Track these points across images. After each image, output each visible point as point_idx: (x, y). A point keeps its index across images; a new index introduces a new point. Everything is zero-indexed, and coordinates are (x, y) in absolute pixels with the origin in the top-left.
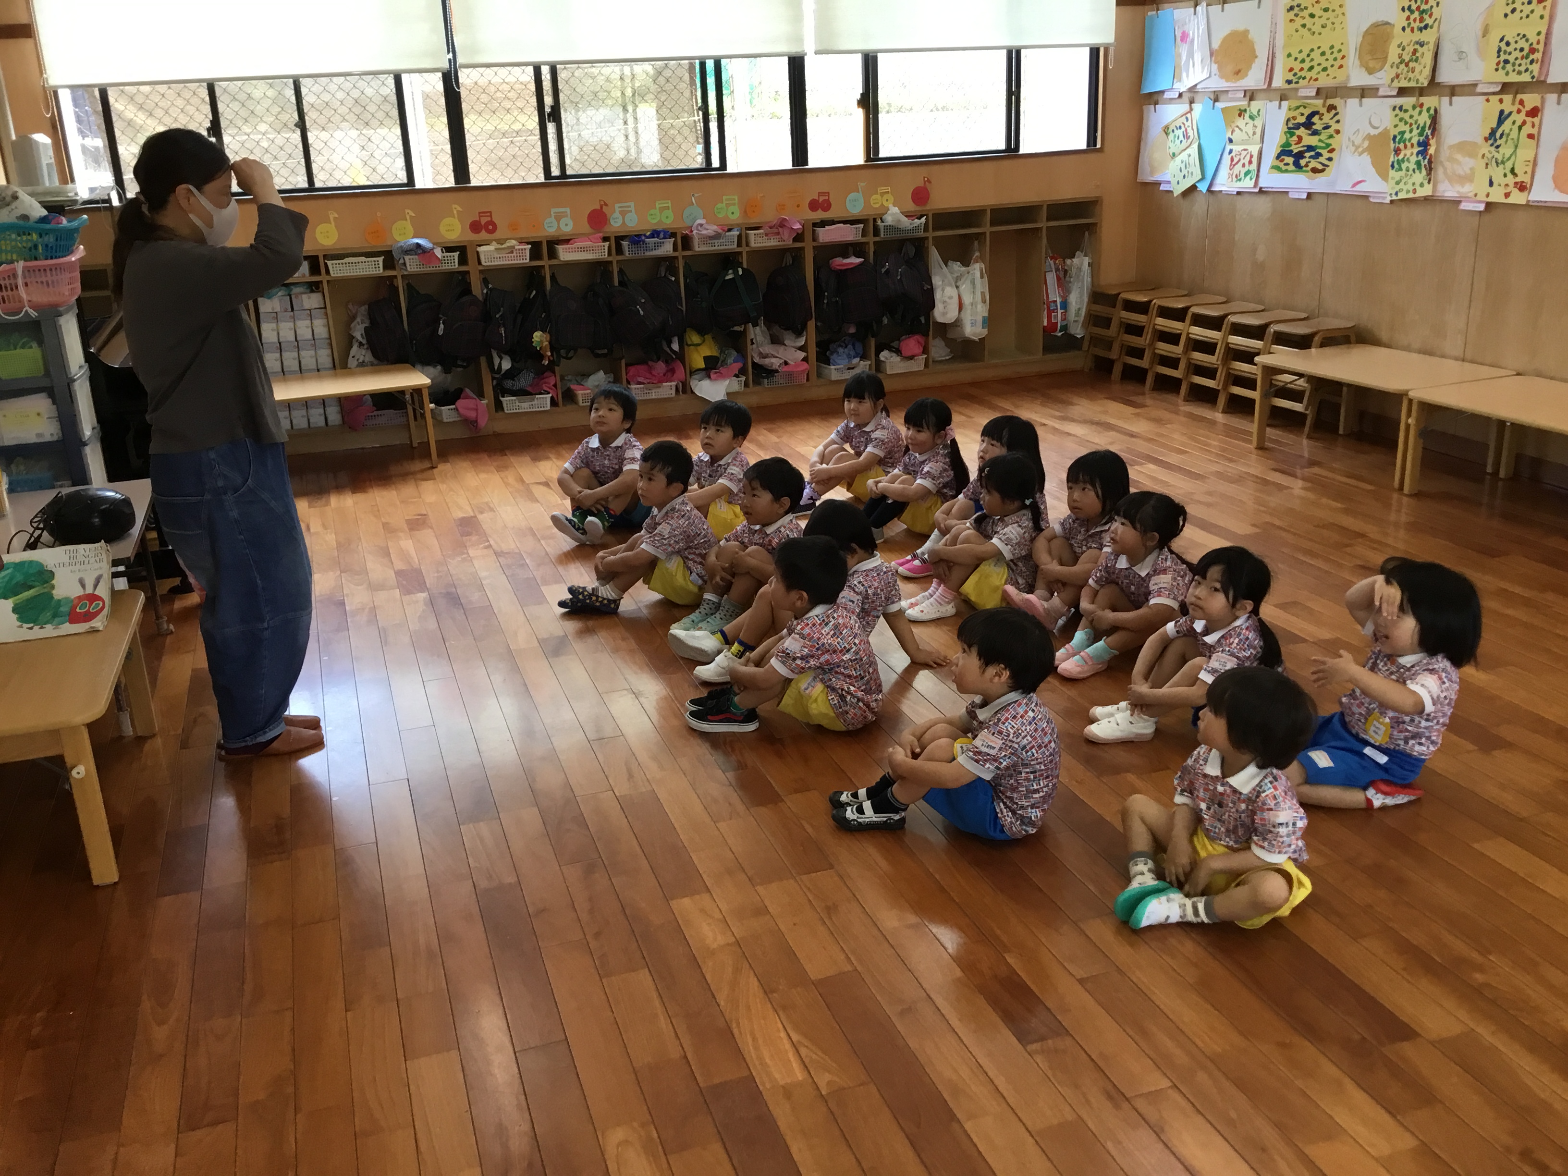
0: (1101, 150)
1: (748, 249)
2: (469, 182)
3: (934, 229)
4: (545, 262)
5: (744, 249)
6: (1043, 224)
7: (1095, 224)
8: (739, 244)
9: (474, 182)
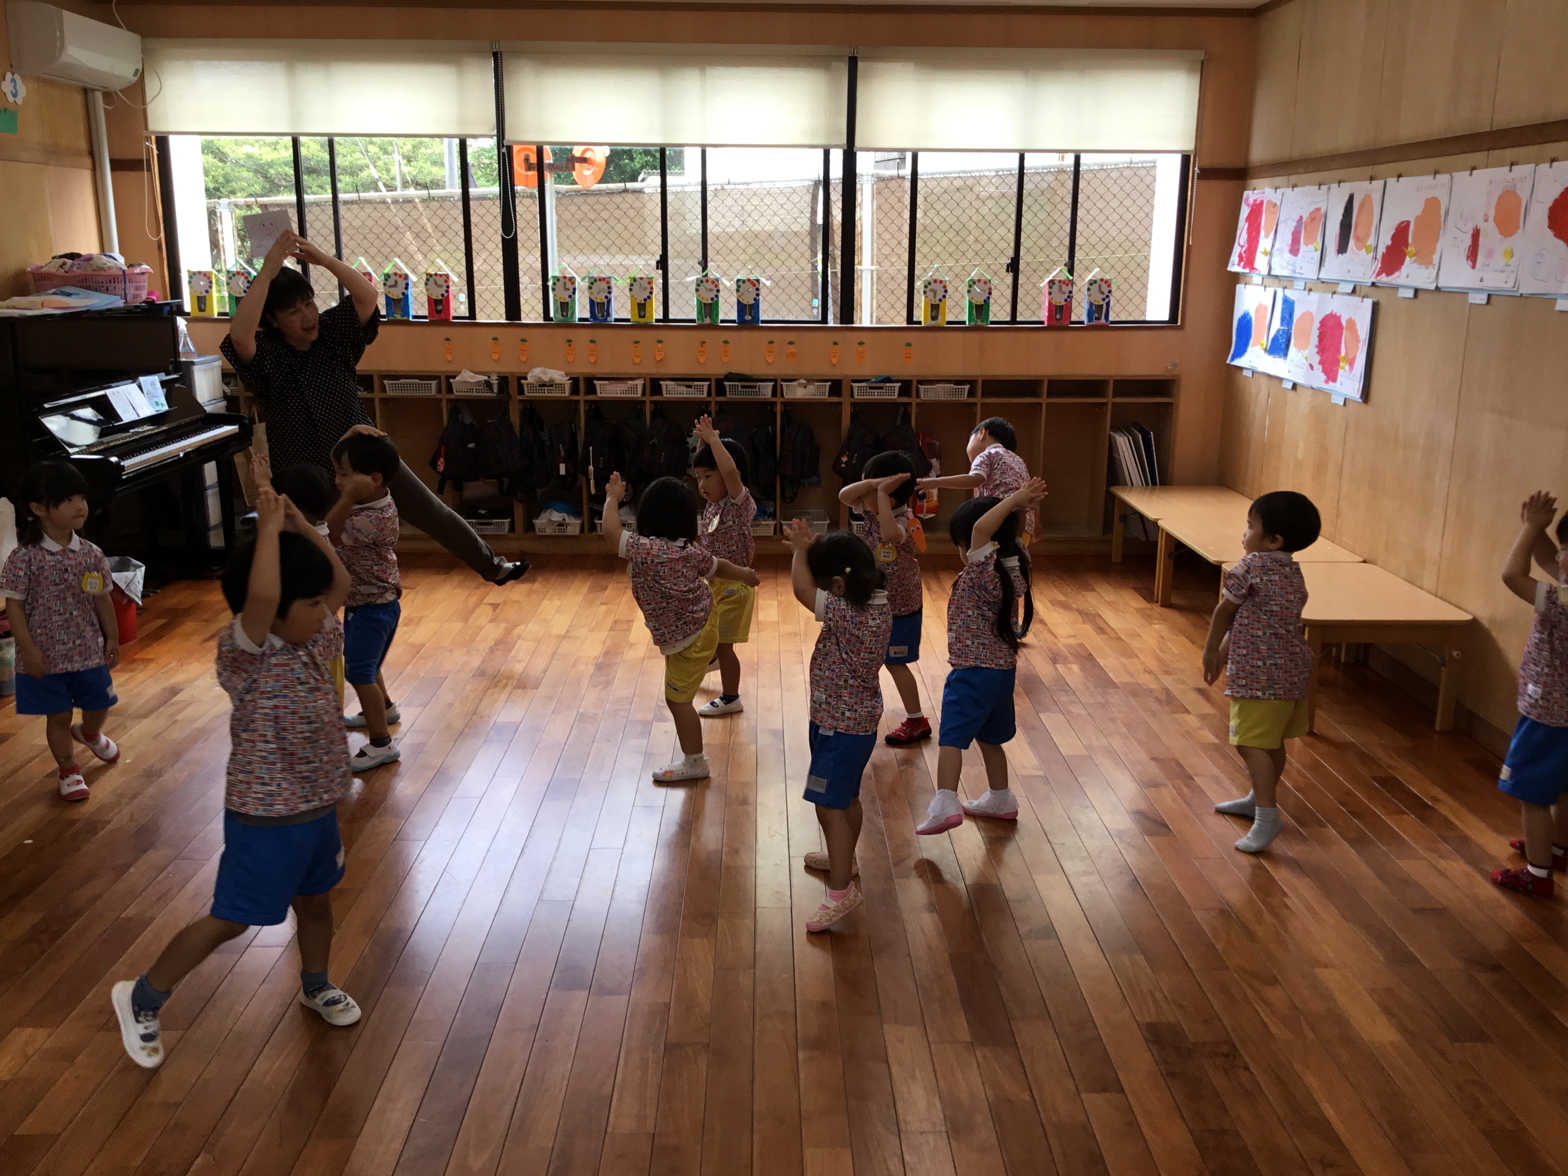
0: (1181, 328)
1: (782, 400)
2: (520, 320)
3: (985, 394)
4: (581, 397)
5: (778, 400)
6: (1110, 399)
7: (1171, 404)
8: (774, 394)
9: (524, 320)
